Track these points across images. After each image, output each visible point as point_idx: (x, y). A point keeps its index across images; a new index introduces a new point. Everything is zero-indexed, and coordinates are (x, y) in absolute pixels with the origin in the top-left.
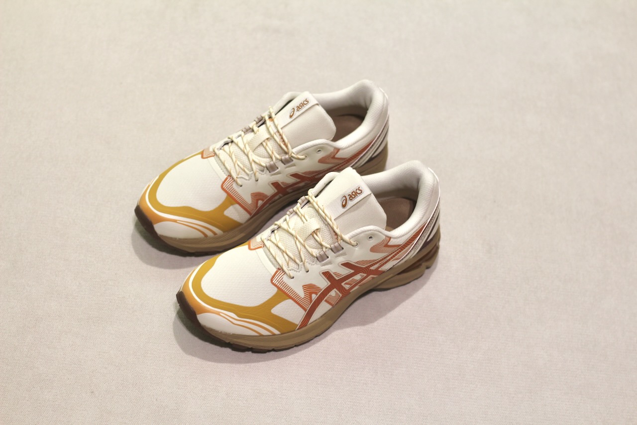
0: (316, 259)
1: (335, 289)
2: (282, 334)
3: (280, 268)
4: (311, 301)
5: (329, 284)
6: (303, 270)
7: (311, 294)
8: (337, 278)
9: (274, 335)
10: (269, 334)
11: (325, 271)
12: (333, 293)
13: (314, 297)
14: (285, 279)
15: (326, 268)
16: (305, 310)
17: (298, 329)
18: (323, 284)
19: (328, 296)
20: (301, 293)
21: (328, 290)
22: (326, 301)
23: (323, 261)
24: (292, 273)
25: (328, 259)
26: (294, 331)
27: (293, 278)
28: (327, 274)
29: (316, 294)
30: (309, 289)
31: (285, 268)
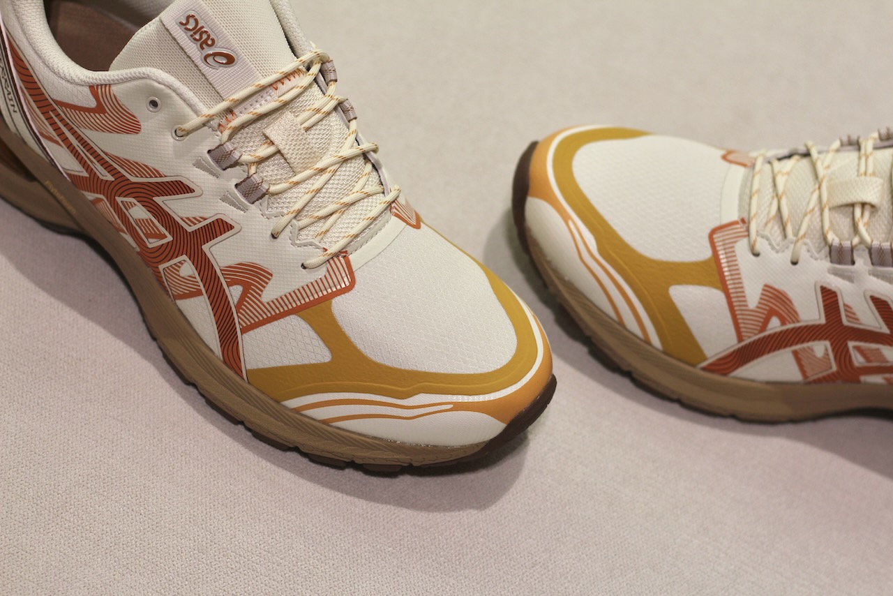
0: (827, 249)
1: (827, 343)
2: (665, 353)
3: (746, 220)
4: (763, 328)
5: (823, 321)
6: (787, 256)
7: (771, 313)
8: (845, 322)
9: (648, 342)
10: (637, 331)
11: (828, 287)
12: (820, 348)
13: (775, 325)
14: (741, 247)
15: (835, 283)
16: (740, 339)
17: (704, 369)
18: (811, 312)
19: (805, 345)
20: (753, 298)
21: (812, 333)
22: (795, 353)
23: (840, 262)
24: (761, 245)
25: (850, 267)
26: (694, 366)
27: (757, 255)
28: (829, 298)
29: (783, 322)
30: (776, 301)
31: (753, 227)
